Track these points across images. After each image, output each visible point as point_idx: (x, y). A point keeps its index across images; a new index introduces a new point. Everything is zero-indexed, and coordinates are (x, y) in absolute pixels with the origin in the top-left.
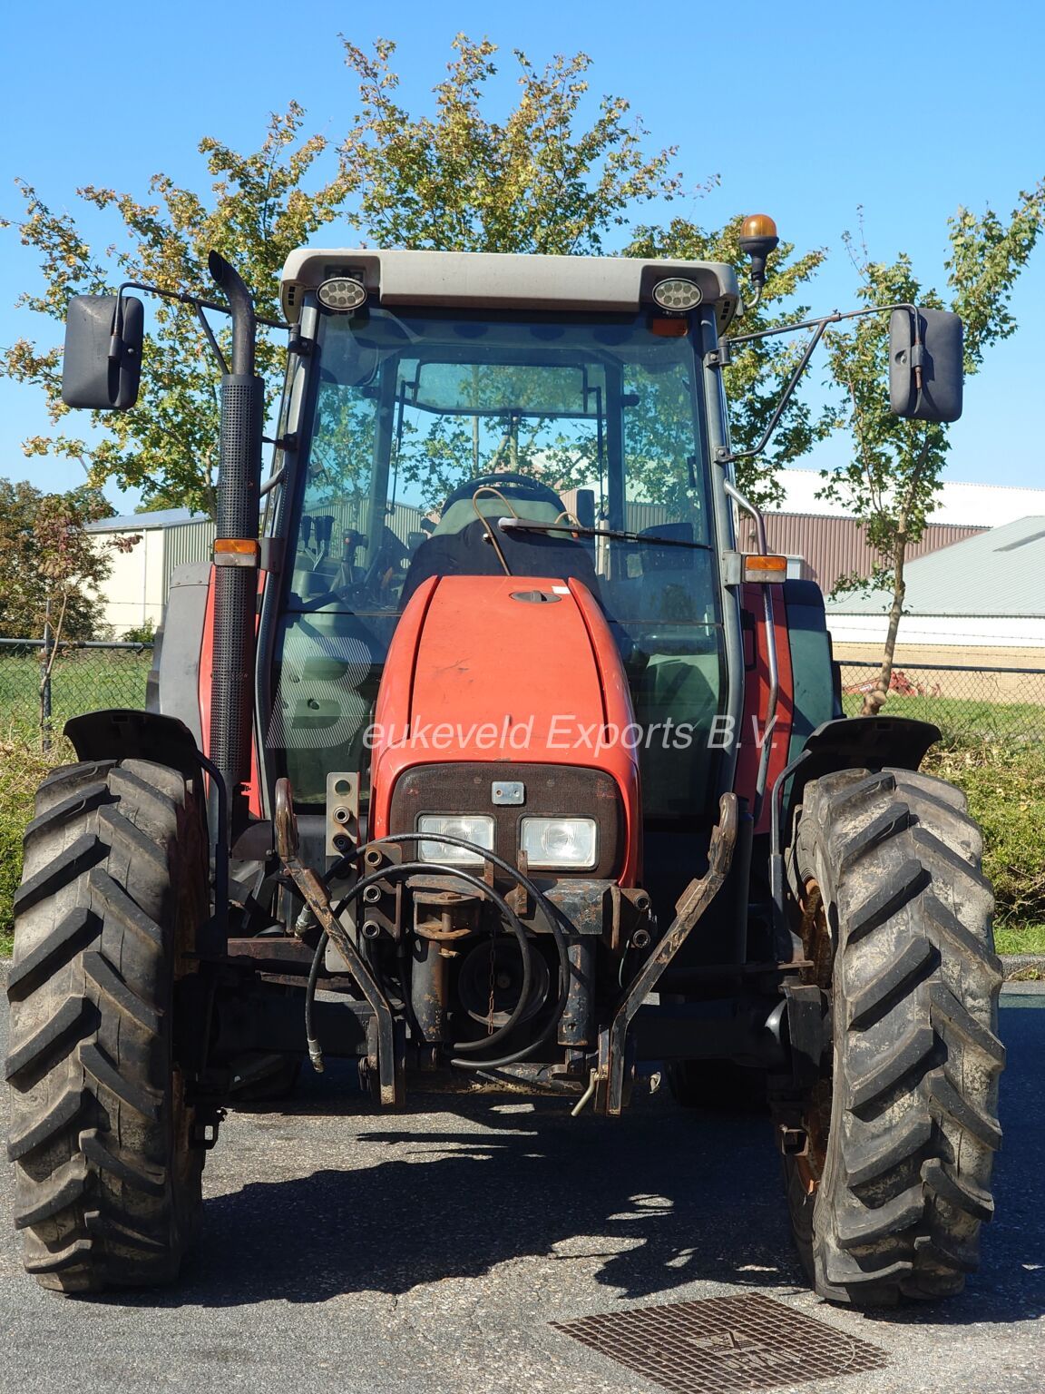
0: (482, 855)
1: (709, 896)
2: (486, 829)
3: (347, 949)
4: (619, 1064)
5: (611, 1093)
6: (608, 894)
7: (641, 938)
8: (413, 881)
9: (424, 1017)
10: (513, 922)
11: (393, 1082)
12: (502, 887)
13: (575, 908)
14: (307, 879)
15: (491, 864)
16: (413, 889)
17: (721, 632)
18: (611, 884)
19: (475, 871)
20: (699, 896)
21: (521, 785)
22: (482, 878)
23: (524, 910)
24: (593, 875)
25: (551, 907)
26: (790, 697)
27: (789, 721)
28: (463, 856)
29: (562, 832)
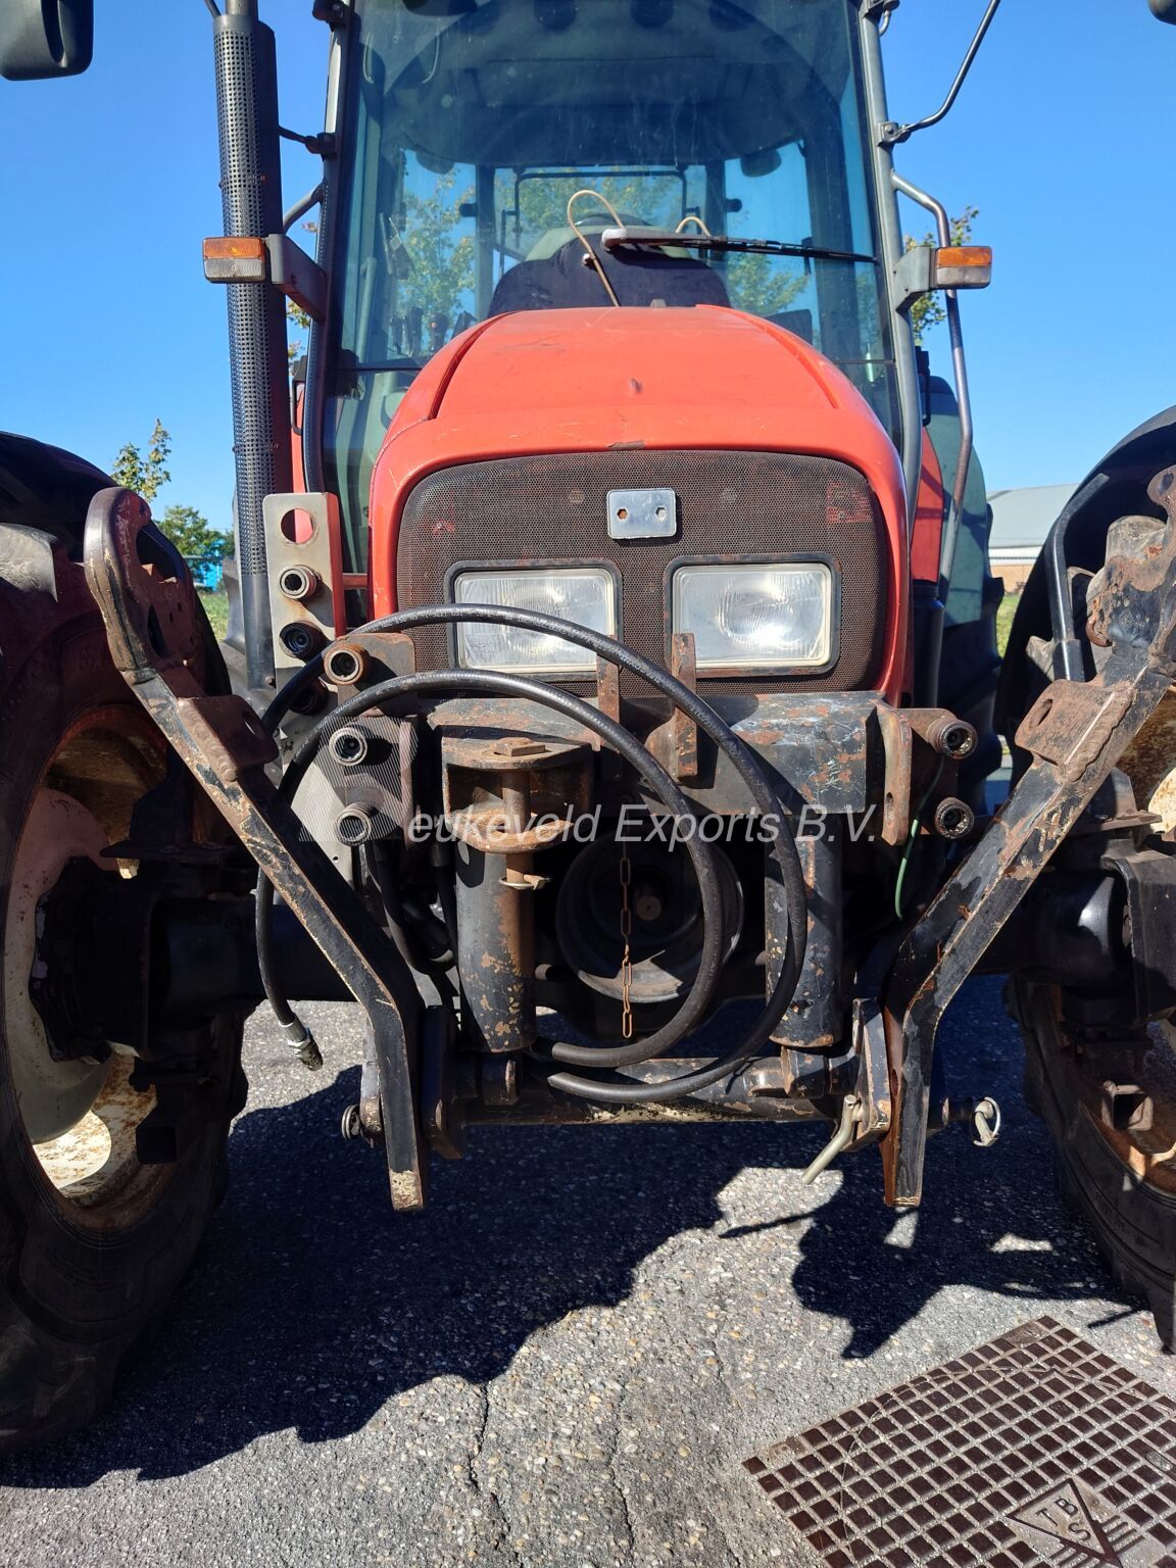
0: (589, 646)
1: (1135, 717)
2: (594, 594)
3: (292, 877)
4: (919, 1103)
5: (900, 1163)
6: (874, 725)
7: (953, 818)
8: (443, 715)
9: (484, 1002)
10: (668, 794)
11: (415, 1162)
12: (638, 720)
13: (804, 759)
14: (185, 722)
15: (612, 668)
16: (442, 731)
17: (892, 371)
18: (874, 700)
19: (576, 687)
20: (1113, 719)
21: (669, 495)
22: (594, 702)
23: (692, 769)
24: (827, 682)
25: (751, 757)
26: (938, 480)
27: (941, 507)
28: (552, 654)
29: (761, 595)
